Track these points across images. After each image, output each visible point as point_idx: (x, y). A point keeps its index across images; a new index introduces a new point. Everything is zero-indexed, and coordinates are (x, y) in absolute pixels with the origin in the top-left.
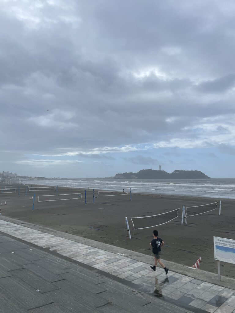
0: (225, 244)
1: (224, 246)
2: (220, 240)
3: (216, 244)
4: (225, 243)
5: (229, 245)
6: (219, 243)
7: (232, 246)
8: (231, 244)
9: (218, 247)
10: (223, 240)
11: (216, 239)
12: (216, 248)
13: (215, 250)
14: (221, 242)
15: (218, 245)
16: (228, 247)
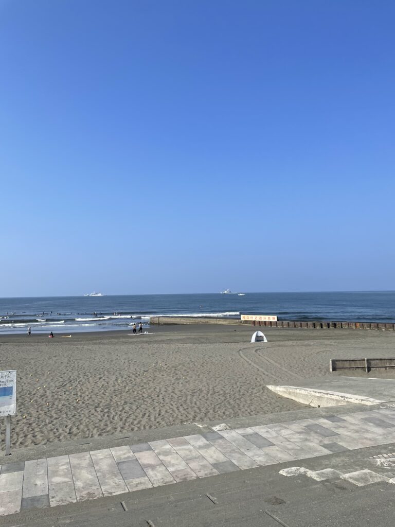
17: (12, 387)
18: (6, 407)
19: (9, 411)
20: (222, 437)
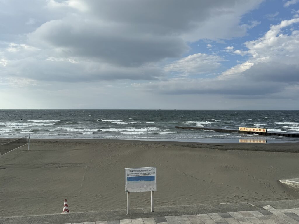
0: (137, 174)
1: (136, 176)
2: (132, 171)
3: (127, 176)
4: (138, 172)
5: (141, 173)
6: (131, 174)
7: (144, 174)
8: (143, 172)
9: (130, 179)
10: (135, 170)
11: (127, 171)
12: (128, 180)
13: (126, 182)
14: (133, 172)
15: (130, 176)
16: (140, 176)
17: (154, 176)
18: (151, 186)
19: (153, 189)
20: (272, 214)
